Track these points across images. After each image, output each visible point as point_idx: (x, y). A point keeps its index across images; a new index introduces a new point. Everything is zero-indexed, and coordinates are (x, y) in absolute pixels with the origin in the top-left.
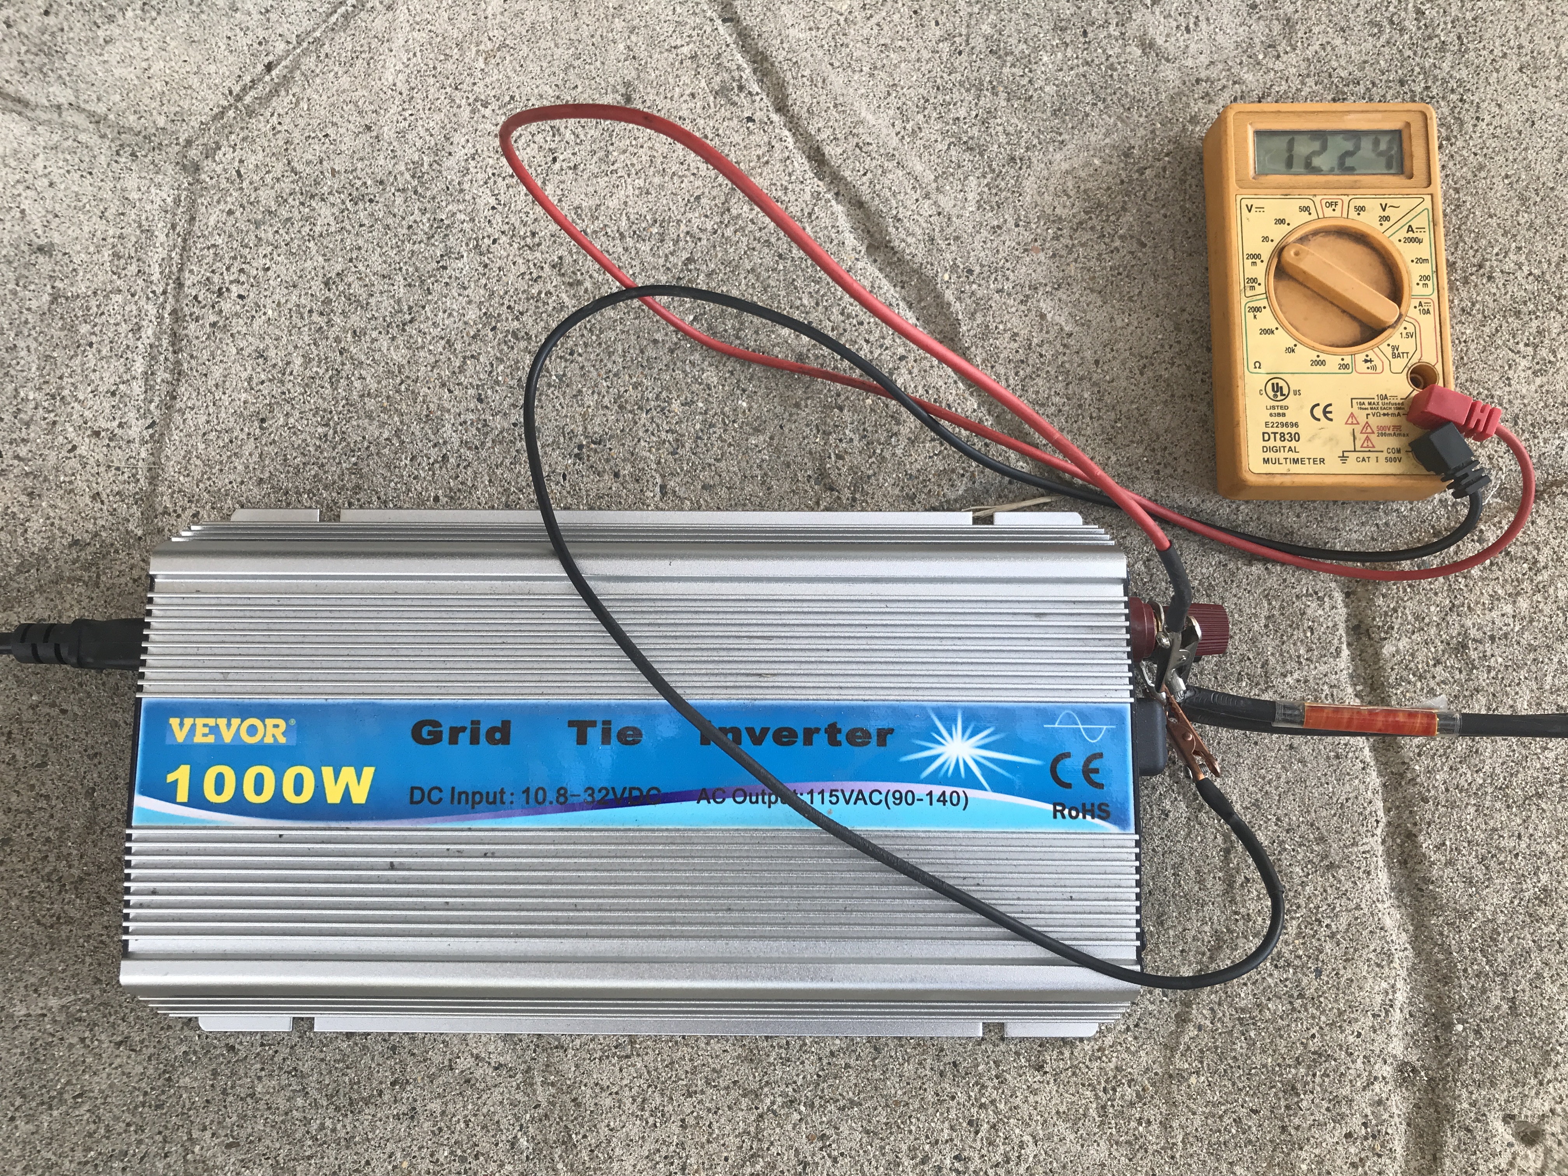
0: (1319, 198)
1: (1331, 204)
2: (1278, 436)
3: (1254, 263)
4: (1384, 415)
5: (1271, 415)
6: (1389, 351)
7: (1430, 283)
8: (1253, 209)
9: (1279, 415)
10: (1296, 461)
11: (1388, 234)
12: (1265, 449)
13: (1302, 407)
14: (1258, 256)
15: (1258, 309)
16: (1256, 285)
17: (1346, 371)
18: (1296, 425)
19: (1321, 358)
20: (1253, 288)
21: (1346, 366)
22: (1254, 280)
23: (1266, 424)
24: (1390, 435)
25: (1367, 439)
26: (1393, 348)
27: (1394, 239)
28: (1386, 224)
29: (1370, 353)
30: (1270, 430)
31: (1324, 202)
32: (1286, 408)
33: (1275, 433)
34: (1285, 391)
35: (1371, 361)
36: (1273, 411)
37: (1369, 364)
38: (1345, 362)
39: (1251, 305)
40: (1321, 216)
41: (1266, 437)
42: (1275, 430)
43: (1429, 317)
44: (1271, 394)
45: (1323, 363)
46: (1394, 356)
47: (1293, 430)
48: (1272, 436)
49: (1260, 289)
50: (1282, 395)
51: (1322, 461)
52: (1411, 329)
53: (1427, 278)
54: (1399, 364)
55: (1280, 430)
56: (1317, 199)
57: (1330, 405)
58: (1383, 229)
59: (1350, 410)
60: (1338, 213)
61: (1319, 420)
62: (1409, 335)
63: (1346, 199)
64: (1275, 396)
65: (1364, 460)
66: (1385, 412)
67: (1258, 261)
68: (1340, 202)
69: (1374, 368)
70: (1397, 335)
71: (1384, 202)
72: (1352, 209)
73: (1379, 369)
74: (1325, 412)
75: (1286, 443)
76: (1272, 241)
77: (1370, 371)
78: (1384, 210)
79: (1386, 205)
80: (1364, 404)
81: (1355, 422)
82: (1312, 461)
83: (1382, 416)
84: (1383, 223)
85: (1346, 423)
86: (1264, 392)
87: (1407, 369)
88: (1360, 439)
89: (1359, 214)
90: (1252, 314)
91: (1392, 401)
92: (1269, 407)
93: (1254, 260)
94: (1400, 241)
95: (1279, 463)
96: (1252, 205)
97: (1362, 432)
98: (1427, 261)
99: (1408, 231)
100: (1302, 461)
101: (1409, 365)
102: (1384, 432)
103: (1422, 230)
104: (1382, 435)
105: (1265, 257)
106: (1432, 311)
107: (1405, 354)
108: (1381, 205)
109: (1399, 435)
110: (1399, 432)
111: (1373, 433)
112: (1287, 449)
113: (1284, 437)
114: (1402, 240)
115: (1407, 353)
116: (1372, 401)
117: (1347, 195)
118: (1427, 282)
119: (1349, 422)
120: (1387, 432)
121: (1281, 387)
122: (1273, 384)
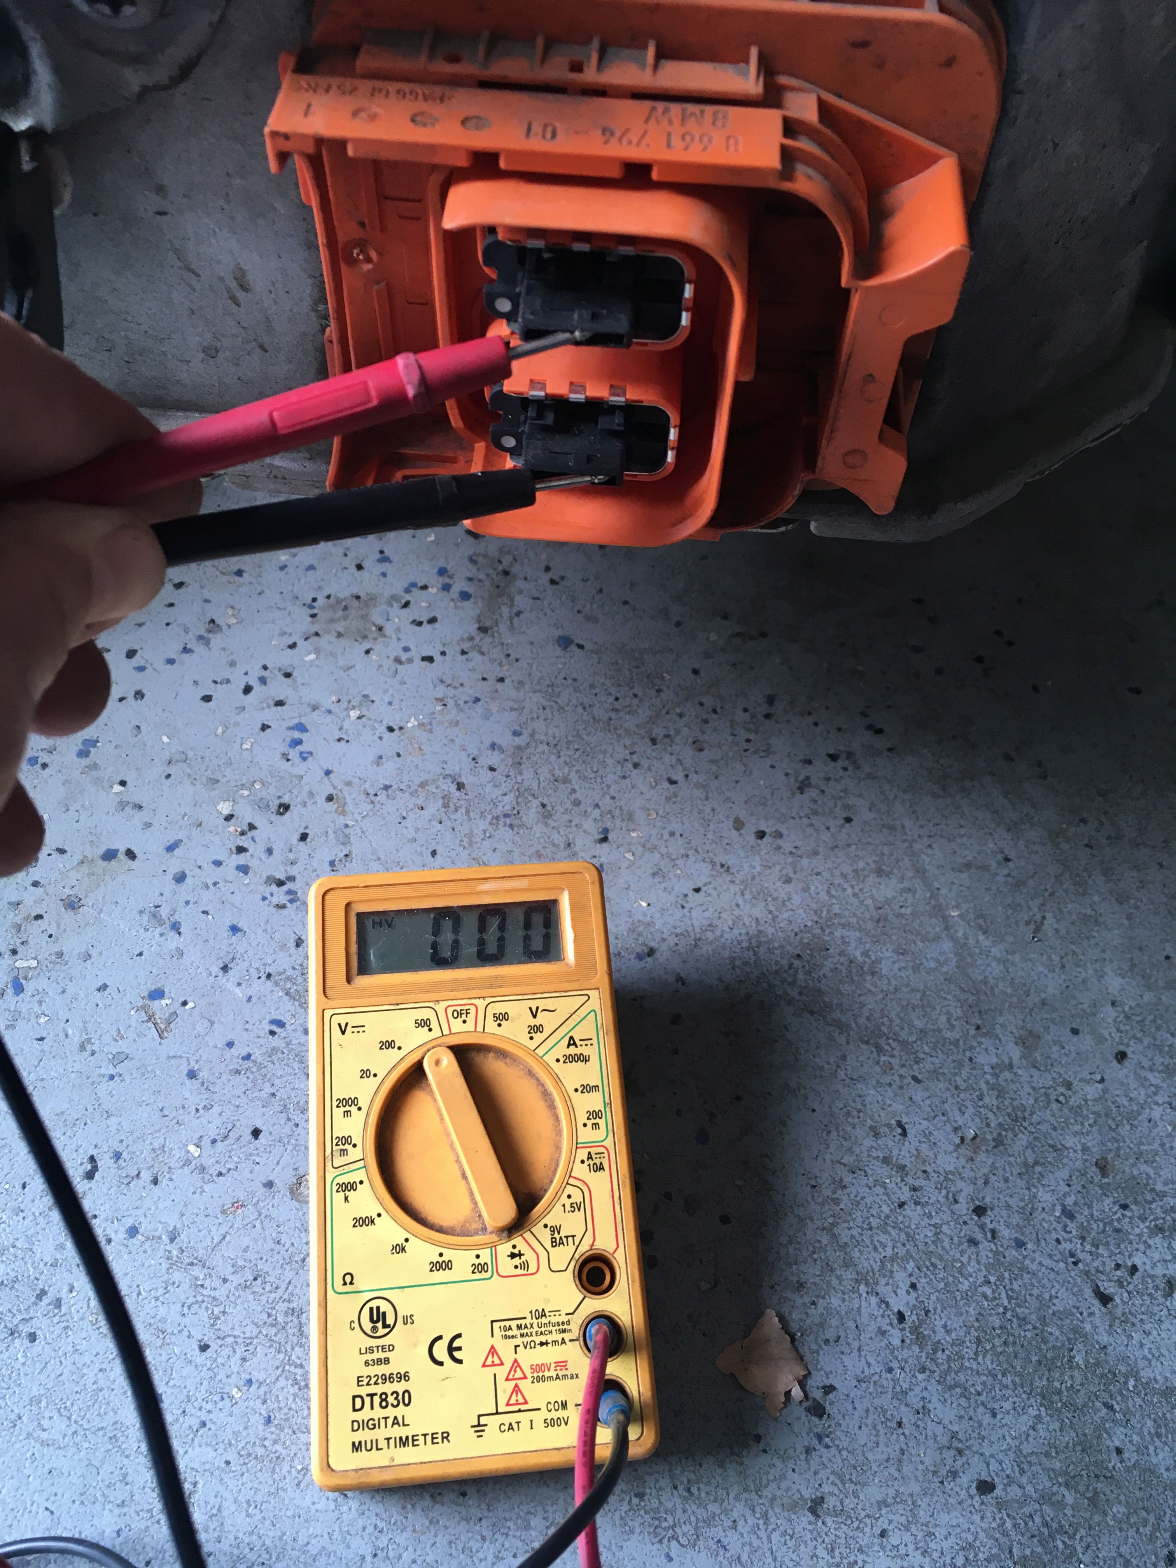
0: (443, 1005)
1: (460, 1014)
2: (377, 1399)
3: (347, 1113)
4: (542, 1344)
5: (367, 1363)
6: (545, 1236)
7: (602, 1122)
8: (349, 1029)
9: (379, 1362)
10: (403, 1442)
11: (540, 1051)
12: (357, 1426)
13: (415, 1345)
14: (353, 1101)
15: (350, 1187)
16: (349, 1148)
17: (484, 1275)
18: (405, 1377)
19: (445, 1258)
20: (343, 1152)
21: (483, 1268)
22: (347, 1140)
23: (359, 1379)
24: (550, 1378)
25: (517, 1389)
26: (555, 1230)
27: (550, 1059)
28: (539, 1037)
29: (518, 1241)
30: (364, 1391)
31: (450, 1010)
32: (391, 1348)
33: (372, 1396)
34: (390, 1321)
35: (520, 1255)
36: (369, 1357)
37: (517, 1261)
38: (481, 1261)
39: (340, 1180)
40: (446, 1032)
41: (358, 1402)
42: (372, 1389)
43: (604, 1175)
44: (367, 1326)
45: (447, 1265)
46: (554, 1243)
47: (400, 1387)
48: (367, 1400)
49: (355, 1154)
50: (385, 1326)
51: (446, 1436)
52: (577, 1197)
53: (597, 1114)
54: (563, 1256)
55: (379, 1389)
56: (440, 1007)
57: (459, 1336)
58: (532, 1045)
59: (489, 1342)
60: (469, 1026)
61: (441, 1364)
62: (575, 1207)
63: (482, 1004)
64: (374, 1329)
65: (511, 1427)
66: (543, 1339)
67: (353, 1109)
68: (473, 1009)
69: (525, 1265)
70: (558, 1207)
71: (534, 1005)
72: (490, 1019)
73: (532, 1269)
74: (451, 1349)
75: (390, 1412)
76: (375, 1075)
77: (519, 1271)
78: (535, 1016)
79: (537, 1008)
80: (510, 1328)
81: (497, 1361)
82: (429, 1438)
83: (538, 1347)
84: (533, 1035)
85: (484, 1366)
86: (356, 1325)
87: (573, 1263)
88: (505, 1391)
89: (499, 1025)
90: (342, 1194)
91: (553, 1320)
92: (363, 1351)
93: (347, 1108)
94: (558, 1060)
95: (378, 1449)
96: (347, 1024)
97: (507, 1379)
98: (596, 1087)
99: (569, 1045)
100: (413, 1441)
101: (577, 1256)
102: (540, 1374)
103: (589, 1042)
104: (538, 1379)
105: (363, 1103)
106: (606, 1167)
107: (570, 1239)
108: (530, 1009)
109: (565, 1376)
110: (564, 1372)
111: (525, 1377)
112: (390, 1422)
113: (385, 1400)
114: (562, 1060)
115: (573, 1236)
116: (523, 1322)
117: (484, 998)
118: (597, 1120)
119: (489, 1362)
120: (547, 1374)
121: (384, 1313)
122: (371, 1309)
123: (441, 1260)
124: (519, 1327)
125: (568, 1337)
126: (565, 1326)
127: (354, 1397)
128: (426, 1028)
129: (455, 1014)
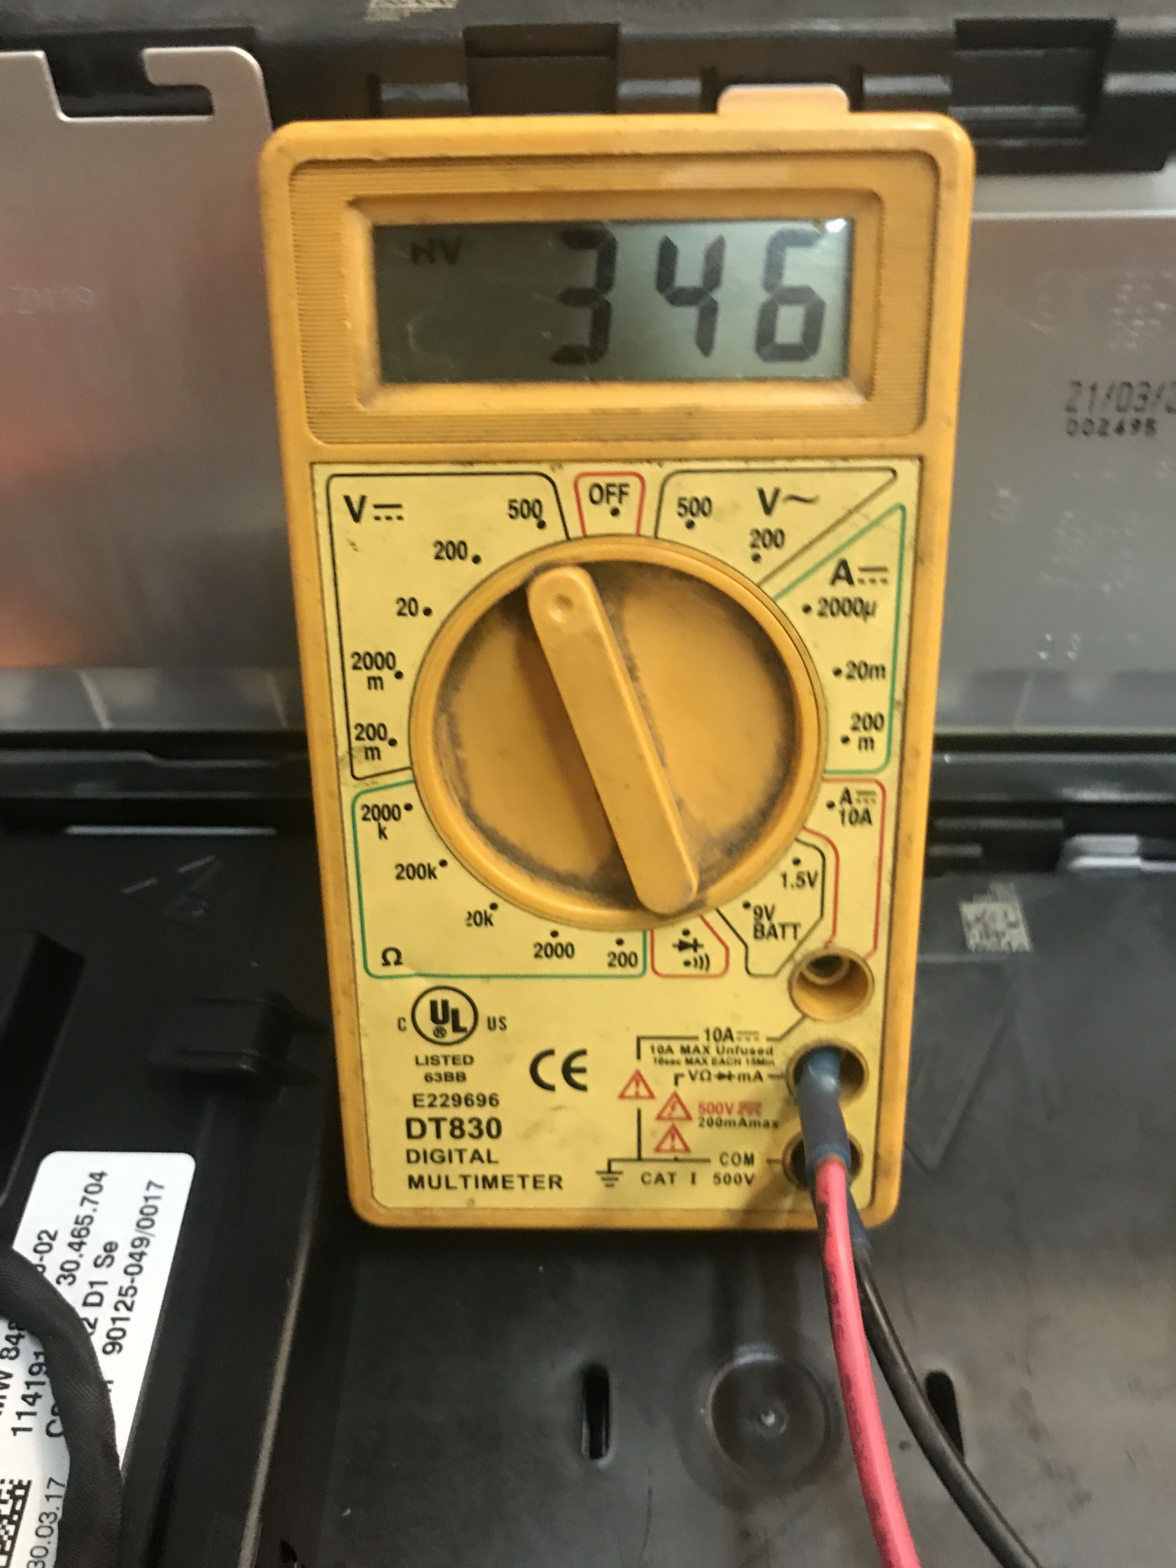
0: (573, 470)
1: (606, 493)
2: (445, 1127)
3: (375, 682)
4: (721, 1076)
5: (428, 1078)
6: (745, 922)
7: (880, 738)
8: (369, 512)
9: (449, 1077)
10: (489, 1183)
11: (771, 589)
12: (412, 1157)
13: (509, 1059)
14: (386, 660)
15: (391, 813)
16: (383, 746)
17: (628, 970)
18: (493, 1100)
19: (563, 939)
20: (373, 753)
21: (628, 960)
22: (377, 731)
23: (416, 1100)
24: (731, 1123)
25: (674, 1132)
26: (760, 912)
27: (791, 606)
28: (772, 557)
29: (694, 924)
30: (425, 1114)
31: (585, 485)
32: (468, 1060)
33: (438, 1121)
34: (466, 1021)
35: (695, 946)
36: (432, 1070)
37: (689, 954)
38: (627, 949)
39: (371, 799)
40: (575, 531)
41: (416, 1129)
42: (438, 1112)
43: (867, 834)
44: (428, 1027)
45: (567, 951)
46: (759, 932)
47: (484, 1113)
48: (431, 1128)
49: (395, 757)
50: (456, 1028)
51: (556, 1182)
52: (811, 863)
53: (873, 722)
54: (773, 954)
55: (450, 1113)
56: (564, 476)
57: (583, 1053)
58: (756, 573)
59: (633, 1065)
60: (625, 523)
61: (551, 1088)
62: (806, 880)
63: (653, 473)
64: (440, 1032)
65: (660, 1178)
66: (724, 1070)
67: (387, 675)
68: (634, 482)
69: (704, 962)
70: (774, 878)
71: (768, 483)
72: (670, 509)
73: (715, 969)
74: (567, 1071)
75: (468, 1144)
76: (428, 612)
77: (691, 970)
78: (768, 510)
79: (777, 493)
80: (670, 1050)
81: (643, 1092)
82: (529, 1182)
83: (714, 1080)
84: (762, 551)
85: (622, 1096)
86: (409, 1024)
87: (789, 968)
88: (653, 1133)
89: (690, 525)
90: (373, 824)
91: (745, 1045)
92: (422, 1060)
93: (374, 672)
94: (807, 609)
95: (448, 1186)
96: (363, 499)
97: (659, 1117)
98: (880, 670)
99: (836, 577)
100: (504, 1181)
101: (798, 957)
102: (715, 1117)
103: (878, 576)
104: (710, 1123)
105: (407, 663)
106: (875, 816)
107: (790, 931)
108: (761, 493)
109: (755, 1124)
110: (754, 1117)
111: (689, 1117)
112: (467, 1156)
113: (461, 1127)
114: (816, 607)
115: (795, 927)
116: (692, 1044)
117: (660, 461)
118: (873, 733)
119: (631, 1091)
120: (725, 1116)
121: (456, 1013)
122: (433, 1004)
123: (554, 941)
124: (685, 1050)
125: (764, 1071)
126: (765, 1056)
127: (409, 1122)
128: (533, 521)
129: (596, 494)
